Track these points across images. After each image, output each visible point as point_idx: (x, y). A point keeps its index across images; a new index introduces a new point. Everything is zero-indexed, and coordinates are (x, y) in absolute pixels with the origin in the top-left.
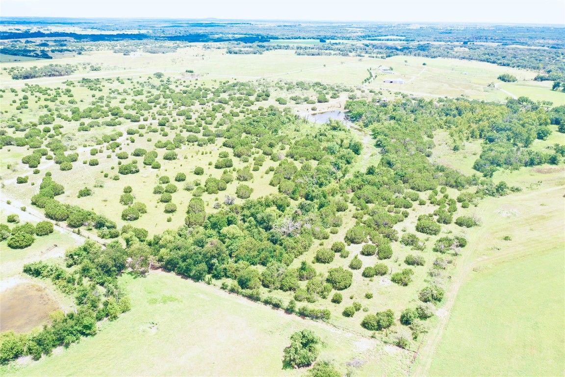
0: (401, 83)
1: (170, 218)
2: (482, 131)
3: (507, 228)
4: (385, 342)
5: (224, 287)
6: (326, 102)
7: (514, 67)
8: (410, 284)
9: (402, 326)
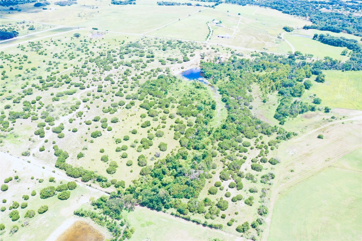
0: (228, 38)
1: (132, 170)
2: (277, 86)
3: (292, 163)
4: (247, 238)
5: (172, 214)
6: (189, 61)
7: (291, 15)
8: (253, 205)
9: (253, 229)
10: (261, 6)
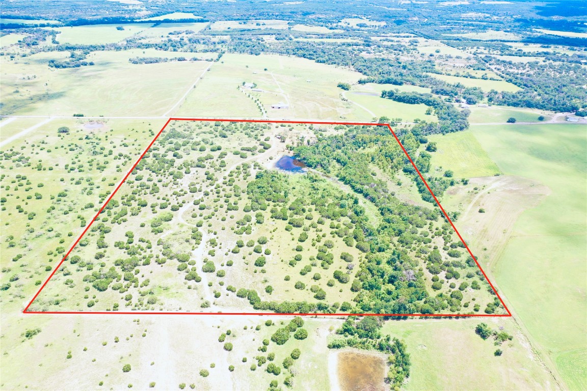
1: (339, 290)
3: (479, 242)
5: (421, 318)
6: (270, 147)
7: (329, 64)
8: (480, 288)
10: (281, 53)
